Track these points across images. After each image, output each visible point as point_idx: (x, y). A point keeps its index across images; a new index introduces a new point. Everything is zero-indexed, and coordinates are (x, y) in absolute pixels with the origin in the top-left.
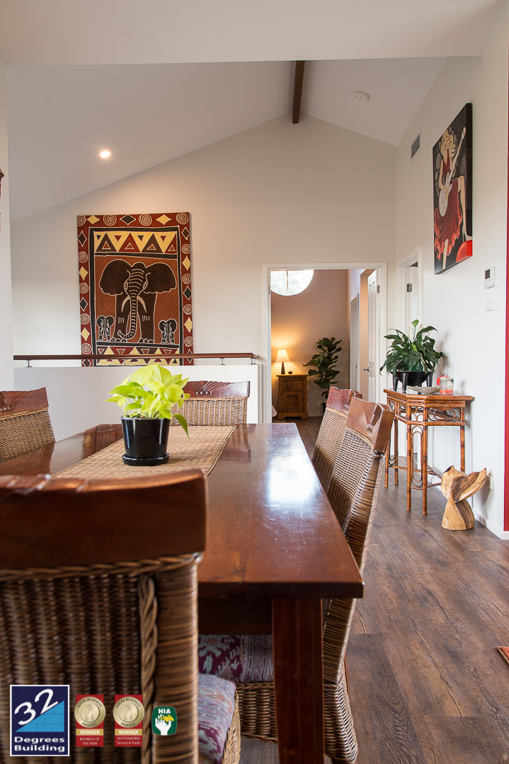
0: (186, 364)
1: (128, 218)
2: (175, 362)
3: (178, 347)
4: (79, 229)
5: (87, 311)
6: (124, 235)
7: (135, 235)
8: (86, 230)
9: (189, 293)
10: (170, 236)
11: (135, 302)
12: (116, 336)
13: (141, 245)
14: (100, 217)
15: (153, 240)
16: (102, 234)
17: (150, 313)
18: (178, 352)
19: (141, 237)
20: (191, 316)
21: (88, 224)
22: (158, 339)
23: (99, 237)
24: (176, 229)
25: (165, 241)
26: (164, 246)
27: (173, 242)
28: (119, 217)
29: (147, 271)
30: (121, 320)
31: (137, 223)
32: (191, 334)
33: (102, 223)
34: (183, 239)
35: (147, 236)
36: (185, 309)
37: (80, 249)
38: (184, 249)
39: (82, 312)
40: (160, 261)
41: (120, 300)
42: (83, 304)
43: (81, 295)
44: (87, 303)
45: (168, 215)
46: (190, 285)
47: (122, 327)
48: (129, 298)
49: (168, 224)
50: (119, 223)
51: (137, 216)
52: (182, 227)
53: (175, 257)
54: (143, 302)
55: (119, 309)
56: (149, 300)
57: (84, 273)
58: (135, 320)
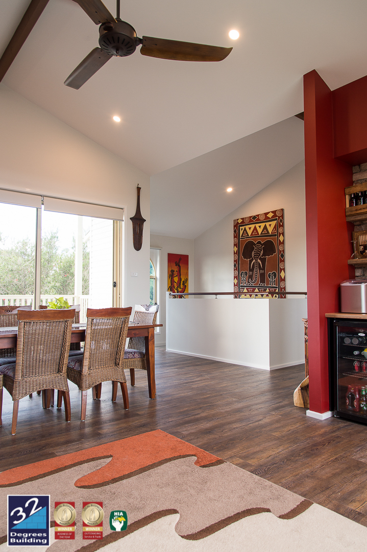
0: (282, 297)
1: (254, 217)
2: (276, 297)
3: (277, 288)
4: (234, 226)
5: (236, 270)
6: (253, 226)
7: (257, 225)
8: (237, 226)
9: (283, 256)
10: (273, 223)
11: (257, 263)
12: (248, 282)
13: (260, 231)
14: (242, 219)
15: (265, 227)
16: (243, 228)
17: (264, 269)
18: (277, 291)
19: (260, 227)
20: (284, 269)
21: (238, 223)
22: (267, 284)
23: (242, 229)
24: (276, 219)
25: (271, 228)
26: (270, 230)
27: (275, 227)
28: (250, 217)
29: (262, 245)
30: (251, 273)
31: (258, 220)
32: (284, 280)
33: (243, 223)
34: (280, 224)
35: (263, 225)
36: (281, 266)
37: (235, 237)
38: (280, 230)
39: (234, 270)
40: (269, 239)
41: (251, 262)
42: (235, 266)
43: (234, 261)
44: (237, 265)
45: (272, 212)
46: (283, 251)
47: (251, 277)
48: (254, 261)
49: (272, 217)
50: (251, 221)
51: (258, 215)
52: (279, 217)
53: (275, 235)
54: (260, 263)
55: (250, 267)
56: (263, 261)
57: (236, 249)
58: (257, 273)
